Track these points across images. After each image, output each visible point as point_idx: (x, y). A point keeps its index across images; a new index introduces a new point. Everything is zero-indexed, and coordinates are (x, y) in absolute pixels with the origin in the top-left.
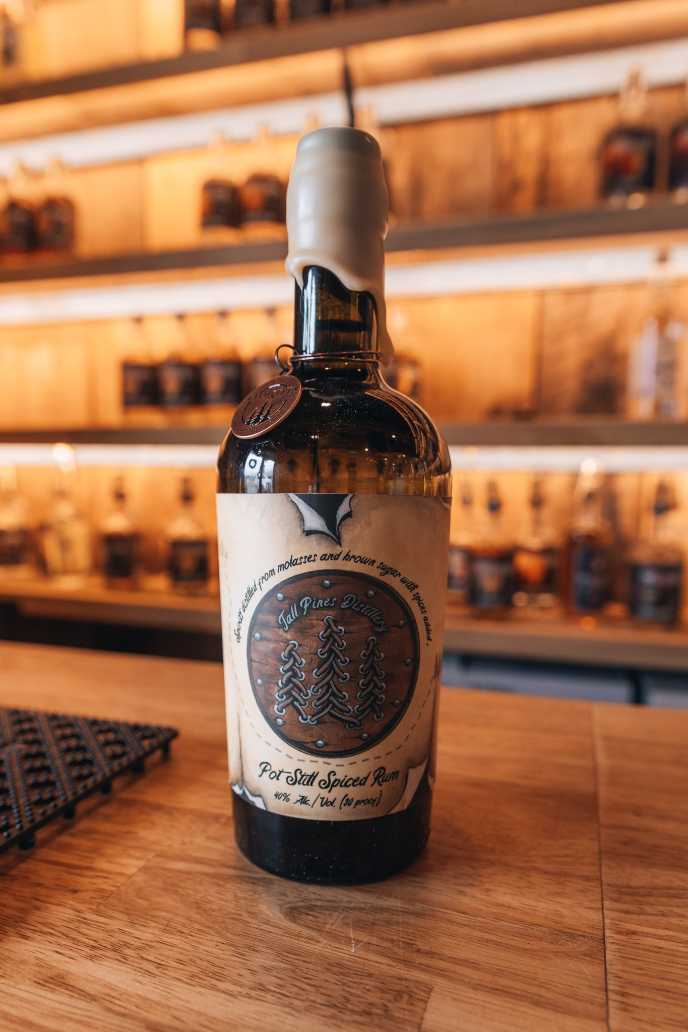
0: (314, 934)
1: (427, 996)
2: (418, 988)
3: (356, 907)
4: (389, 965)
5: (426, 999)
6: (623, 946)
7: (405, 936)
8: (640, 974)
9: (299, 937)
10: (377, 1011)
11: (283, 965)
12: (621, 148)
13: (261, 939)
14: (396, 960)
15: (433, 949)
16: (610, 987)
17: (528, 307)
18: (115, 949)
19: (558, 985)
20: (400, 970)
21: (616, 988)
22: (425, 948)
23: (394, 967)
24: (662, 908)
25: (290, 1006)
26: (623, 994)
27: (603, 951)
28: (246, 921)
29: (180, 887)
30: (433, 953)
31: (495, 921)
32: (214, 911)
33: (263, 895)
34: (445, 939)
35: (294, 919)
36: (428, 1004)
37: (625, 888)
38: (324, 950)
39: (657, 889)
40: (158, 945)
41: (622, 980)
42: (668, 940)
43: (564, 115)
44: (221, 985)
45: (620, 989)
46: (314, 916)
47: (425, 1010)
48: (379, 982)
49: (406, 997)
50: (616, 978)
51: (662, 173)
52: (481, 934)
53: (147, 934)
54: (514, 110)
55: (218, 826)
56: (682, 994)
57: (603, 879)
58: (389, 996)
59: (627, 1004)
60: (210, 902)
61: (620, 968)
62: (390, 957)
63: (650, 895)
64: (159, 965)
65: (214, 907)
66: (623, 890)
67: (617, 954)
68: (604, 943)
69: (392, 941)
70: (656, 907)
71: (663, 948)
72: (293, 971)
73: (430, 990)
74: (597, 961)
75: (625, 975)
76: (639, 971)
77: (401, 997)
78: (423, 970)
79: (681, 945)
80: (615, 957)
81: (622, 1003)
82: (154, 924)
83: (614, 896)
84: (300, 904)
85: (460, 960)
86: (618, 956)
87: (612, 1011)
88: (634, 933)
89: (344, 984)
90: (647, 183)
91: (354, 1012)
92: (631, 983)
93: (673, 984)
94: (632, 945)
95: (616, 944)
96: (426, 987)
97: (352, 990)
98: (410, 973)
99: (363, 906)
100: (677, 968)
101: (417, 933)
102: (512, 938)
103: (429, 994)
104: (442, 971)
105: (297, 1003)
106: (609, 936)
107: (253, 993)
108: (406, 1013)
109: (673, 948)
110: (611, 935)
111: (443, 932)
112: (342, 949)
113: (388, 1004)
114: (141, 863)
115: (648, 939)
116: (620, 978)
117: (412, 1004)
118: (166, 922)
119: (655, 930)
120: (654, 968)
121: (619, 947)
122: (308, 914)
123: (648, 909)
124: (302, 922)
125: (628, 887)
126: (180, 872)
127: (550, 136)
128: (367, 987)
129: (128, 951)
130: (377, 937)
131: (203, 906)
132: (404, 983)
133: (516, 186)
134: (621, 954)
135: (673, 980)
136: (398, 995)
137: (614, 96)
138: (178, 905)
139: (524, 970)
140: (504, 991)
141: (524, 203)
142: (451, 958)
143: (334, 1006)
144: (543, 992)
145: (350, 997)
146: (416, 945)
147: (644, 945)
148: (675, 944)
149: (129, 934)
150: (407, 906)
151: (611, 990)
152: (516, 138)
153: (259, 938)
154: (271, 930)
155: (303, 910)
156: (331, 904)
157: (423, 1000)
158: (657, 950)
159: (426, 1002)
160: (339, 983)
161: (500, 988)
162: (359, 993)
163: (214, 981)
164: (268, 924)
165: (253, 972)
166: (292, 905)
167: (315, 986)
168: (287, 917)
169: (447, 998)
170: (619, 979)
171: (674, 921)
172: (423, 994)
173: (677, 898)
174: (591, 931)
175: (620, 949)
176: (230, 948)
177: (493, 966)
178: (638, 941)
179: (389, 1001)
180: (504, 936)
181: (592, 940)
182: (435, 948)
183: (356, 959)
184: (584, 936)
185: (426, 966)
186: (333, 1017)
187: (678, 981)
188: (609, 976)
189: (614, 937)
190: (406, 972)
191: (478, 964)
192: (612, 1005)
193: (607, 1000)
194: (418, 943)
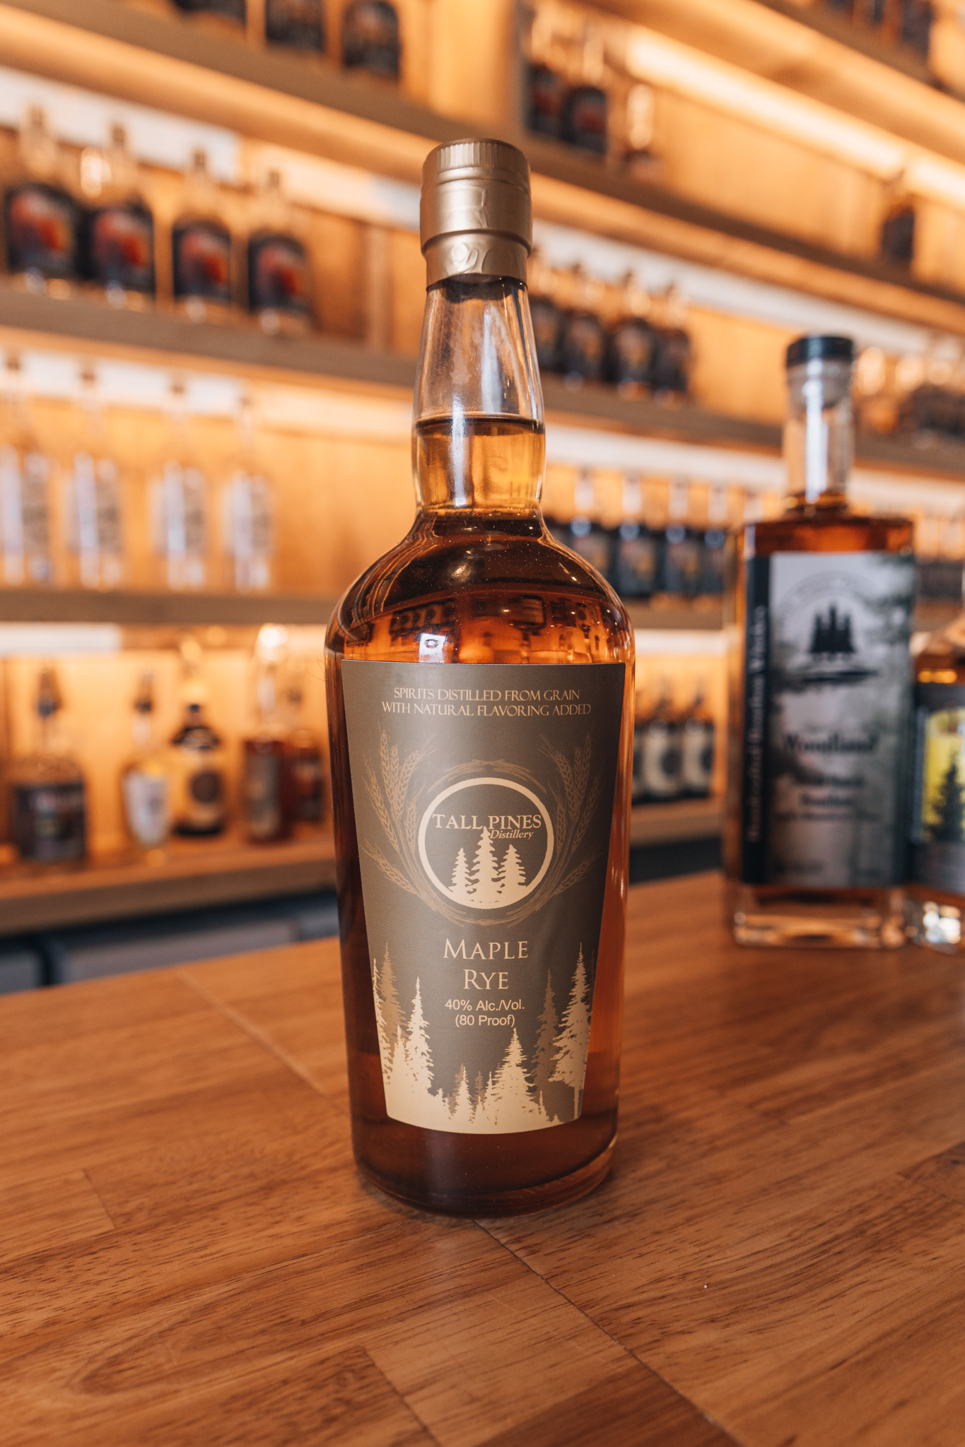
0: (160, 1387)
1: (367, 1359)
2: (349, 1358)
3: (174, 1325)
4: (292, 1358)
5: (370, 1363)
7: (272, 1318)
10: (338, 1410)
14: (293, 1348)
15: (318, 1310)
16: (503, 1241)
19: (464, 1267)
20: (313, 1353)
22: (307, 1315)
23: (301, 1355)
26: (518, 1240)
28: (40, 1436)
30: (322, 1315)
31: (343, 1245)
33: (23, 1389)
34: (317, 1293)
35: (109, 1389)
36: (377, 1364)
45: (511, 1238)
46: (132, 1368)
47: (382, 1373)
48: (303, 1382)
49: (349, 1376)
52: (345, 1266)
58: (331, 1388)
59: (529, 1247)
62: (282, 1350)
69: (263, 1332)
73: (363, 1352)
77: (345, 1379)
78: (332, 1338)
81: (525, 1248)
84: (93, 1367)
85: (356, 1303)
87: (525, 1259)
89: (268, 1412)
91: (316, 1431)
96: (356, 1352)
97: (284, 1412)
98: (324, 1350)
99: (180, 1318)
101: (281, 1305)
102: (377, 1250)
103: (368, 1356)
104: (351, 1325)
108: (367, 1389)
111: (307, 1287)
113: (340, 1395)
117: (363, 1378)
122: (120, 1371)
124: (124, 1385)
128: (299, 1395)
130: (242, 1339)
132: (330, 1363)
136: (339, 1379)
140: (429, 1304)
142: (344, 1307)
144: (458, 1281)
145: (293, 1419)
146: (293, 1319)
151: (507, 1243)
154: (93, 1423)
155: (109, 1371)
156: (135, 1341)
157: (368, 1366)
159: (373, 1365)
160: (259, 1416)
161: (421, 1303)
162: (295, 1408)
164: (79, 1418)
166: (82, 1375)
168: (95, 1393)
169: (388, 1347)
172: (361, 1360)
177: (392, 1288)
179: (337, 1392)
180: (368, 1253)
182: (319, 1308)
183: (248, 1377)
185: (331, 1332)
190: (318, 1352)
191: (377, 1296)
192: (520, 1254)
193: (512, 1253)
194: (294, 1315)
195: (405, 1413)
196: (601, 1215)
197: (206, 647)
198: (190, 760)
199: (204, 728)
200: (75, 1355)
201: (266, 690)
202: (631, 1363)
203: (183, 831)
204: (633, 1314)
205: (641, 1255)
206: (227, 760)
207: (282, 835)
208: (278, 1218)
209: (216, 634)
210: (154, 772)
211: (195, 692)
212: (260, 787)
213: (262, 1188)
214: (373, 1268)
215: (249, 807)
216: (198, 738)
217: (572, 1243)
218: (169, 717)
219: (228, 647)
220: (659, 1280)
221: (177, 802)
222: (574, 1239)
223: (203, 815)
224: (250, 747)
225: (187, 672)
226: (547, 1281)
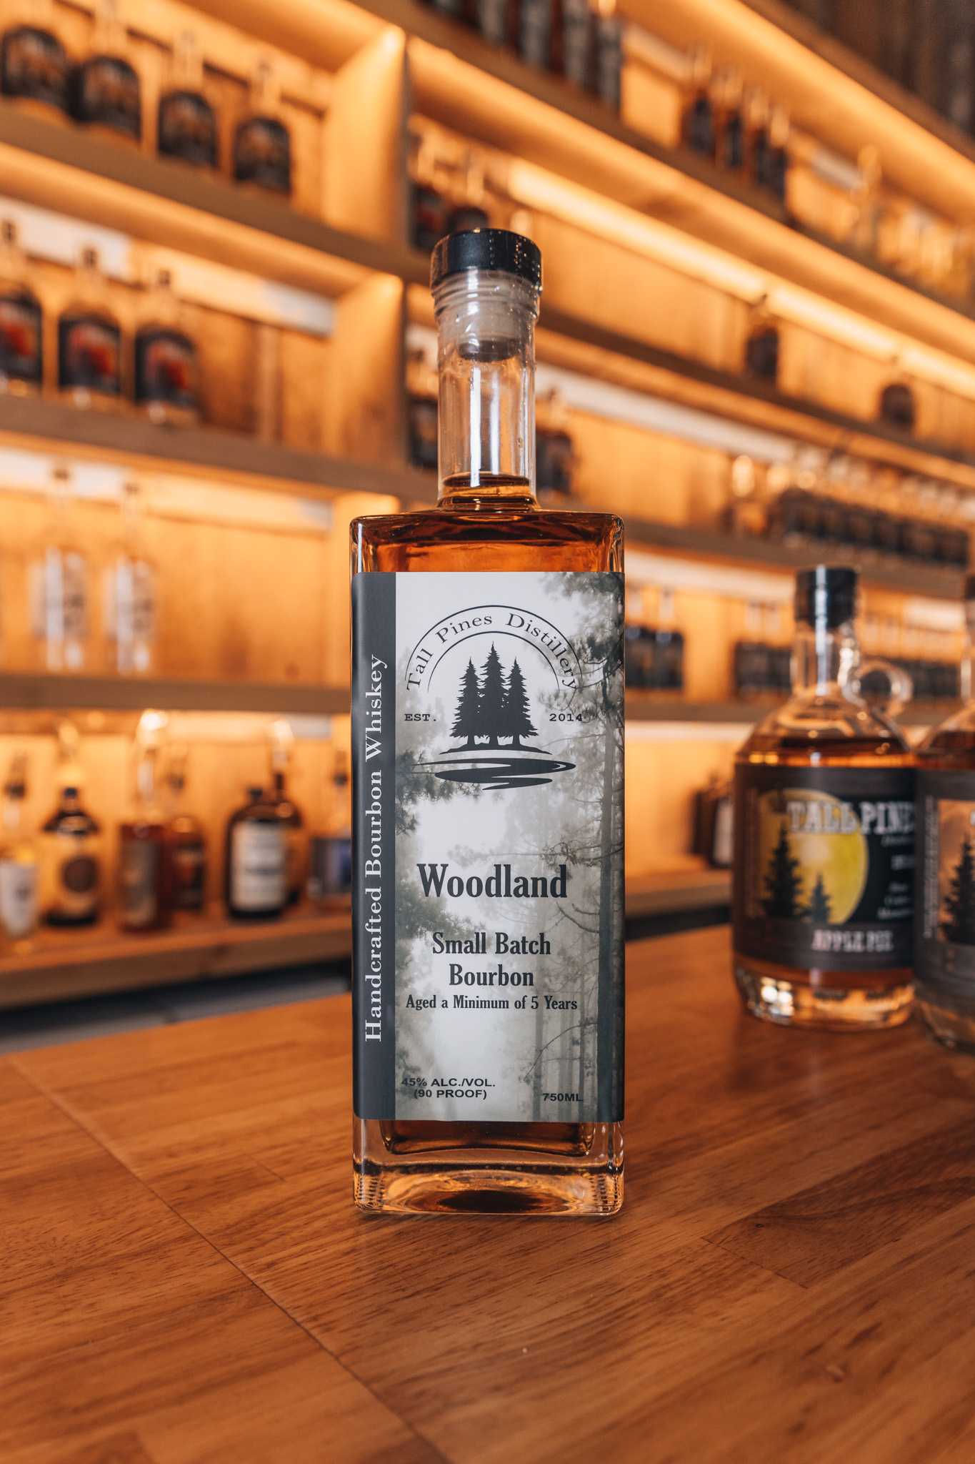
2: (118, 1444)
6: (275, 1279)
8: (311, 1294)
15: (93, 1397)
16: (299, 1320)
19: (255, 1346)
21: (305, 1317)
22: (80, 1402)
26: (315, 1318)
27: (263, 1294)
30: (98, 1401)
31: (131, 1331)
36: (146, 1450)
37: (227, 1229)
39: (256, 1215)
41: (301, 1308)
42: (305, 1253)
45: (310, 1316)
47: (149, 1458)
50: (296, 1310)
52: (131, 1351)
56: (357, 1289)
57: (200, 1232)
59: (326, 1324)
61: (291, 1299)
63: (255, 1224)
66: (228, 1232)
67: (277, 1289)
68: (257, 1286)
69: (32, 1420)
70: (270, 1231)
71: (308, 1262)
73: (133, 1438)
74: (267, 1305)
75: (300, 1303)
76: (309, 1292)
78: (103, 1425)
79: (320, 1251)
81: (320, 1326)
83: (226, 1241)
85: (134, 1388)
86: (279, 1291)
87: (319, 1337)
88: (274, 1263)
92: (311, 1306)
93: (343, 1286)
94: (281, 1275)
95: (268, 1281)
96: (126, 1438)
100: (334, 1271)
101: (54, 1394)
102: (167, 1335)
103: (137, 1441)
106: (256, 1278)
109: (317, 1256)
110: (257, 1276)
111: (85, 1374)
115: (289, 1262)
116: (299, 1307)
119: (288, 1251)
120: (318, 1281)
121: (274, 1282)
123: (265, 1236)
125: (229, 1227)
132: (98, 1449)
134: (281, 1288)
135: (340, 1283)
139: (210, 1354)
140: (211, 1386)
147: (291, 1269)
148: (314, 1253)
151: (303, 1321)
157: (135, 1451)
158: (305, 1266)
159: (141, 1450)
161: (203, 1386)
169: (162, 1430)
170: (299, 1309)
171: (296, 1234)
172: (128, 1445)
174: (237, 1283)
175: (275, 1284)
177: (175, 1372)
178: (284, 1269)
181: (244, 1290)
184: (233, 1292)
187: (344, 1281)
188: (289, 1312)
189: (260, 1277)
192: (314, 1332)
193: (307, 1331)
196: (404, 1290)
197: (85, 732)
198: (64, 846)
199: (80, 813)
201: (145, 775)
202: (408, 1435)
203: (54, 920)
204: (417, 1388)
205: (437, 1328)
206: (103, 846)
207: (159, 924)
208: (68, 1306)
209: (95, 719)
210: (25, 857)
211: (71, 776)
212: (136, 875)
213: (58, 1276)
215: (125, 894)
216: (74, 823)
217: (369, 1319)
218: (42, 802)
219: (107, 731)
220: (450, 1352)
221: (49, 889)
222: (372, 1315)
223: (77, 904)
224: (127, 832)
225: (63, 756)
226: (337, 1358)
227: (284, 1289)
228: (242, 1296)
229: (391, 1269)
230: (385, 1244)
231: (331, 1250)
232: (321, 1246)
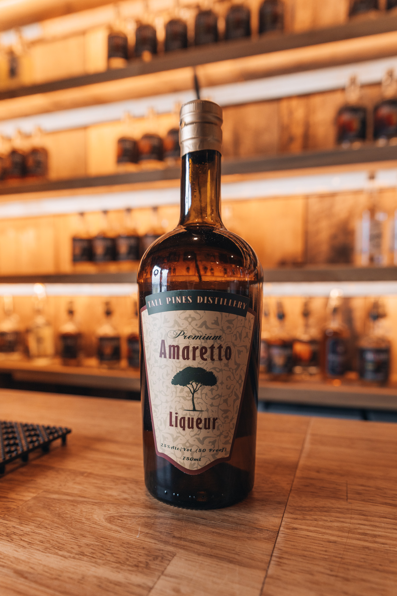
0: (119, 529)
1: (172, 558)
2: (168, 554)
3: (146, 516)
4: (155, 543)
6: (288, 535)
9: (110, 530)
10: (142, 565)
11: (97, 543)
12: (346, 117)
13: (89, 531)
14: (160, 541)
15: (182, 536)
16: (274, 554)
17: (299, 204)
18: (8, 535)
19: (246, 553)
20: (161, 546)
21: (277, 555)
22: (178, 535)
23: (158, 544)
24: (316, 517)
25: (96, 563)
26: (280, 558)
27: (276, 537)
28: (84, 523)
29: (52, 506)
30: (182, 538)
32: (67, 518)
33: (97, 510)
34: (190, 531)
35: (110, 522)
36: (171, 562)
37: (299, 507)
38: (122, 536)
39: (316, 508)
40: (32, 534)
42: (314, 532)
43: (317, 100)
44: (60, 553)
45: (279, 555)
46: (122, 520)
47: (168, 565)
48: (148, 552)
50: (279, 550)
51: (370, 130)
52: (211, 529)
53: (27, 529)
54: (289, 98)
55: (82, 477)
56: (312, 558)
57: (288, 503)
58: (151, 558)
59: (281, 563)
60: (67, 514)
61: (283, 545)
62: (157, 540)
63: (311, 511)
64: (29, 543)
65: (68, 516)
66: (297, 508)
68: (278, 534)
69: (161, 532)
70: (313, 516)
71: (310, 536)
72: (102, 546)
73: (174, 555)
74: (271, 542)
75: (285, 549)
76: (293, 547)
78: (173, 546)
79: (320, 535)
80: (282, 540)
81: (279, 562)
82: (33, 524)
83: (291, 511)
84: (116, 515)
85: (196, 541)
87: (271, 566)
88: (296, 529)
89: (128, 552)
90: (362, 136)
91: (129, 565)
92: (286, 552)
93: (309, 553)
94: (293, 534)
96: (172, 554)
97: (131, 555)
98: (166, 547)
99: (150, 515)
100: (314, 545)
101: (176, 528)
102: (228, 531)
104: (183, 546)
105: (99, 561)
107: (77, 556)
108: (158, 566)
109: (316, 536)
110: (283, 530)
111: (190, 528)
112: (132, 536)
113: (148, 561)
114: (34, 495)
115: (303, 531)
116: (281, 550)
117: (162, 562)
118: (39, 523)
119: (308, 527)
120: (302, 545)
121: (286, 535)
122: (119, 519)
123: (308, 517)
124: (114, 523)
125: (301, 507)
126: (54, 499)
127: (309, 112)
128: (140, 554)
129: (14, 537)
130: (153, 530)
131: (62, 516)
132: (161, 552)
133: (291, 139)
134: (286, 539)
135: (310, 551)
136: (156, 558)
137: (342, 90)
138: (48, 515)
139: (229, 546)
140: (215, 556)
141: (296, 148)
142: (191, 540)
143: (120, 563)
144: (237, 557)
145: (130, 559)
147: (300, 534)
148: (317, 534)
149: (18, 529)
150: (174, 516)
151: (274, 556)
152: (291, 113)
153: (88, 531)
154: (96, 527)
155: (116, 518)
156: (133, 515)
158: (307, 537)
159: (170, 561)
160: (125, 552)
161: (213, 554)
162: (135, 556)
163: (57, 551)
164: (95, 524)
165: (80, 546)
166: (111, 515)
167: (111, 553)
168: (107, 521)
169: (182, 559)
170: (280, 551)
171: (321, 523)
172: (170, 557)
173: (326, 512)
174: (273, 528)
175: (285, 536)
176: (71, 535)
177: (212, 544)
178: (297, 533)
179: (150, 560)
180: (224, 530)
181: (272, 532)
182: (183, 536)
183: (138, 540)
184: (268, 530)
185: (176, 544)
186: (117, 568)
187: (313, 552)
188: (275, 549)
189: (284, 531)
190: (164, 547)
191: (204, 543)
193: (270, 560)
194: (174, 533)
195: (155, 580)
200: (117, 509)
214: (218, 535)
227: (285, 540)
228: (268, 533)
229: (340, 559)
230: (353, 548)
231: (326, 537)
232: (325, 533)
